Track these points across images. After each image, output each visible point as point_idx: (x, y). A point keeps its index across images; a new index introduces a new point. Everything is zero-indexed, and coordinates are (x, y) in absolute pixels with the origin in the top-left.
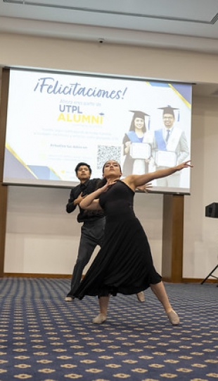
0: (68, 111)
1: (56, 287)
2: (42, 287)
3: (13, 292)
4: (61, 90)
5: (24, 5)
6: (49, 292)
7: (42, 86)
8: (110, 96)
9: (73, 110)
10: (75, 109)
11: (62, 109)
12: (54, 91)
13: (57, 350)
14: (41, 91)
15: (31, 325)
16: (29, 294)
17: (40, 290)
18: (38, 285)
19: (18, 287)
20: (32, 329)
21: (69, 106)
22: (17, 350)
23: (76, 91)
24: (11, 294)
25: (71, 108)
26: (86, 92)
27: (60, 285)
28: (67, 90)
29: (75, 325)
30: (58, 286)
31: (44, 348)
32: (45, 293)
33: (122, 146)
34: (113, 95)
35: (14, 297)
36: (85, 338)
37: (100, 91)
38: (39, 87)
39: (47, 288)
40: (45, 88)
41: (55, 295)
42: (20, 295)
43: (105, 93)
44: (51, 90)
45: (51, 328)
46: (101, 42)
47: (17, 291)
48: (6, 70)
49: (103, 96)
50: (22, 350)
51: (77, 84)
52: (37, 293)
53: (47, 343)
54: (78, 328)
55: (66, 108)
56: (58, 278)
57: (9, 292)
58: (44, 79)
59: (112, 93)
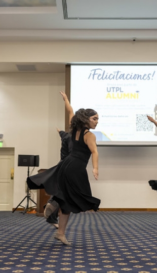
0: (114, 91)
1: (112, 218)
2: (102, 217)
3: (82, 222)
4: (108, 77)
5: (78, 20)
6: (108, 222)
7: (94, 75)
8: (143, 78)
9: (117, 90)
10: (118, 89)
11: (109, 90)
12: (102, 78)
13: (120, 264)
14: (93, 78)
15: (99, 245)
16: (93, 223)
17: (101, 220)
18: (99, 216)
19: (85, 218)
20: (100, 248)
21: (113, 88)
22: (92, 264)
23: (118, 76)
24: (80, 224)
25: (115, 89)
26: (125, 76)
27: (115, 216)
28: (111, 77)
29: (130, 245)
30: (113, 216)
31: (110, 263)
32: (105, 222)
33: (154, 113)
34: (145, 78)
35: (83, 226)
36: (139, 255)
37: (135, 75)
38: (92, 76)
39: (105, 219)
40: (96, 76)
41: (112, 224)
42: (87, 224)
43: (139, 76)
44: (100, 77)
45: (114, 248)
46: (134, 40)
47: (85, 221)
48: (68, 66)
49: (138, 79)
50: (96, 264)
51: (118, 72)
52: (99, 222)
53: (112, 258)
54: (133, 248)
55: (112, 89)
56: (112, 211)
57: (79, 222)
58: (95, 70)
59: (144, 76)
